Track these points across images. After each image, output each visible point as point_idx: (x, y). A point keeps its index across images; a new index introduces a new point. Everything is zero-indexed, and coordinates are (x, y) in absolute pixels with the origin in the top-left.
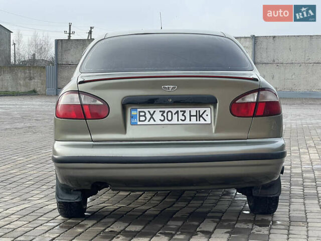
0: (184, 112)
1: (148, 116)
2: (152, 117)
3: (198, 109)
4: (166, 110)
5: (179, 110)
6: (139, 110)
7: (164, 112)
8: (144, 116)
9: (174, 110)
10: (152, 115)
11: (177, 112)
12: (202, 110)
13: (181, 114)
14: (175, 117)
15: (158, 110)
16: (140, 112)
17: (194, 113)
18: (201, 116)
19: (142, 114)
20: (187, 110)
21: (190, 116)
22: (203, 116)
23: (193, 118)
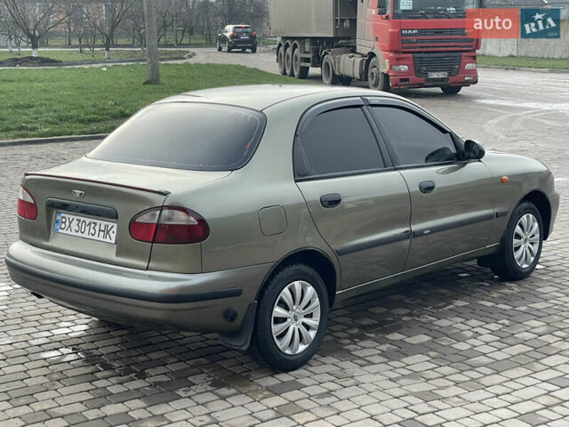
0: (95, 224)
1: (67, 224)
2: (70, 226)
3: (107, 223)
4: (82, 219)
5: (93, 221)
6: (62, 215)
7: (79, 221)
8: (65, 223)
9: (88, 220)
10: (70, 223)
11: (90, 224)
12: (110, 224)
13: (93, 225)
14: (87, 228)
15: (76, 218)
16: (63, 217)
17: (102, 228)
18: (108, 232)
19: (64, 220)
20: (98, 222)
21: (100, 230)
22: (111, 232)
23: (102, 233)
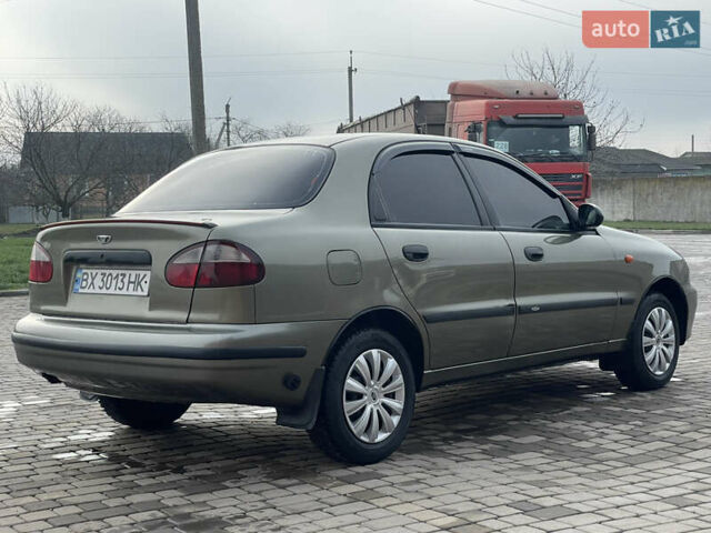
0: (124, 275)
1: (90, 281)
2: (92, 283)
3: (138, 272)
4: (107, 272)
5: (121, 272)
6: (84, 271)
7: (105, 274)
8: (86, 280)
9: (114, 273)
10: (93, 279)
11: (117, 276)
12: (142, 273)
13: (120, 278)
14: (114, 282)
15: (100, 272)
16: (85, 274)
17: (132, 280)
18: (139, 283)
19: (85, 277)
20: (127, 273)
21: (130, 282)
22: (143, 283)
23: (132, 286)
